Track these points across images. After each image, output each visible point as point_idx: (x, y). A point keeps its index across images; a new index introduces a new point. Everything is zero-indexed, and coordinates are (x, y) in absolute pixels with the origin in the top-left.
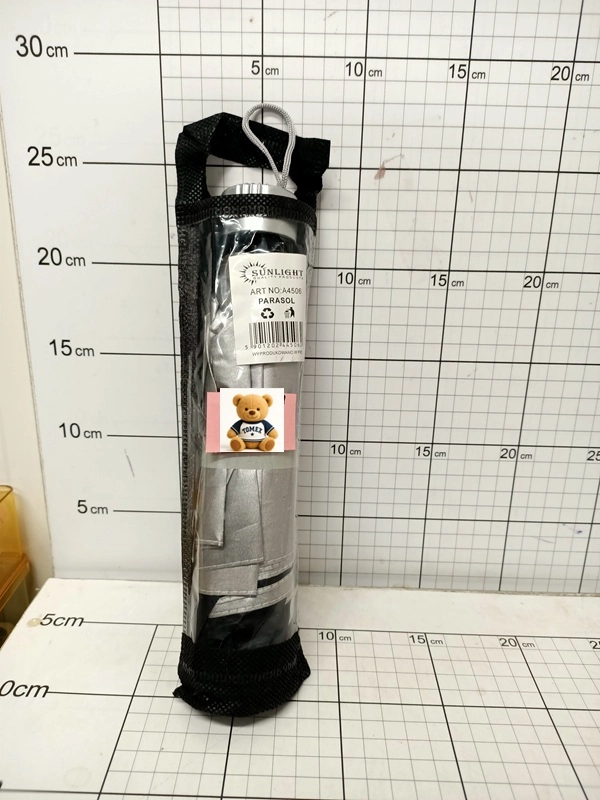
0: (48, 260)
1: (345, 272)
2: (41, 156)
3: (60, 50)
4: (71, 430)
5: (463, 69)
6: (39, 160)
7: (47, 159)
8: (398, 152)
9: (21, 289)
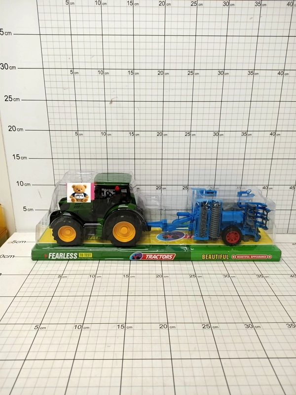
0: (12, 129)
1: (103, 132)
2: (8, 98)
3: (14, 67)
4: (21, 183)
5: (132, 72)
6: (8, 99)
7: (11, 99)
8: (115, 96)
9: (3, 138)
